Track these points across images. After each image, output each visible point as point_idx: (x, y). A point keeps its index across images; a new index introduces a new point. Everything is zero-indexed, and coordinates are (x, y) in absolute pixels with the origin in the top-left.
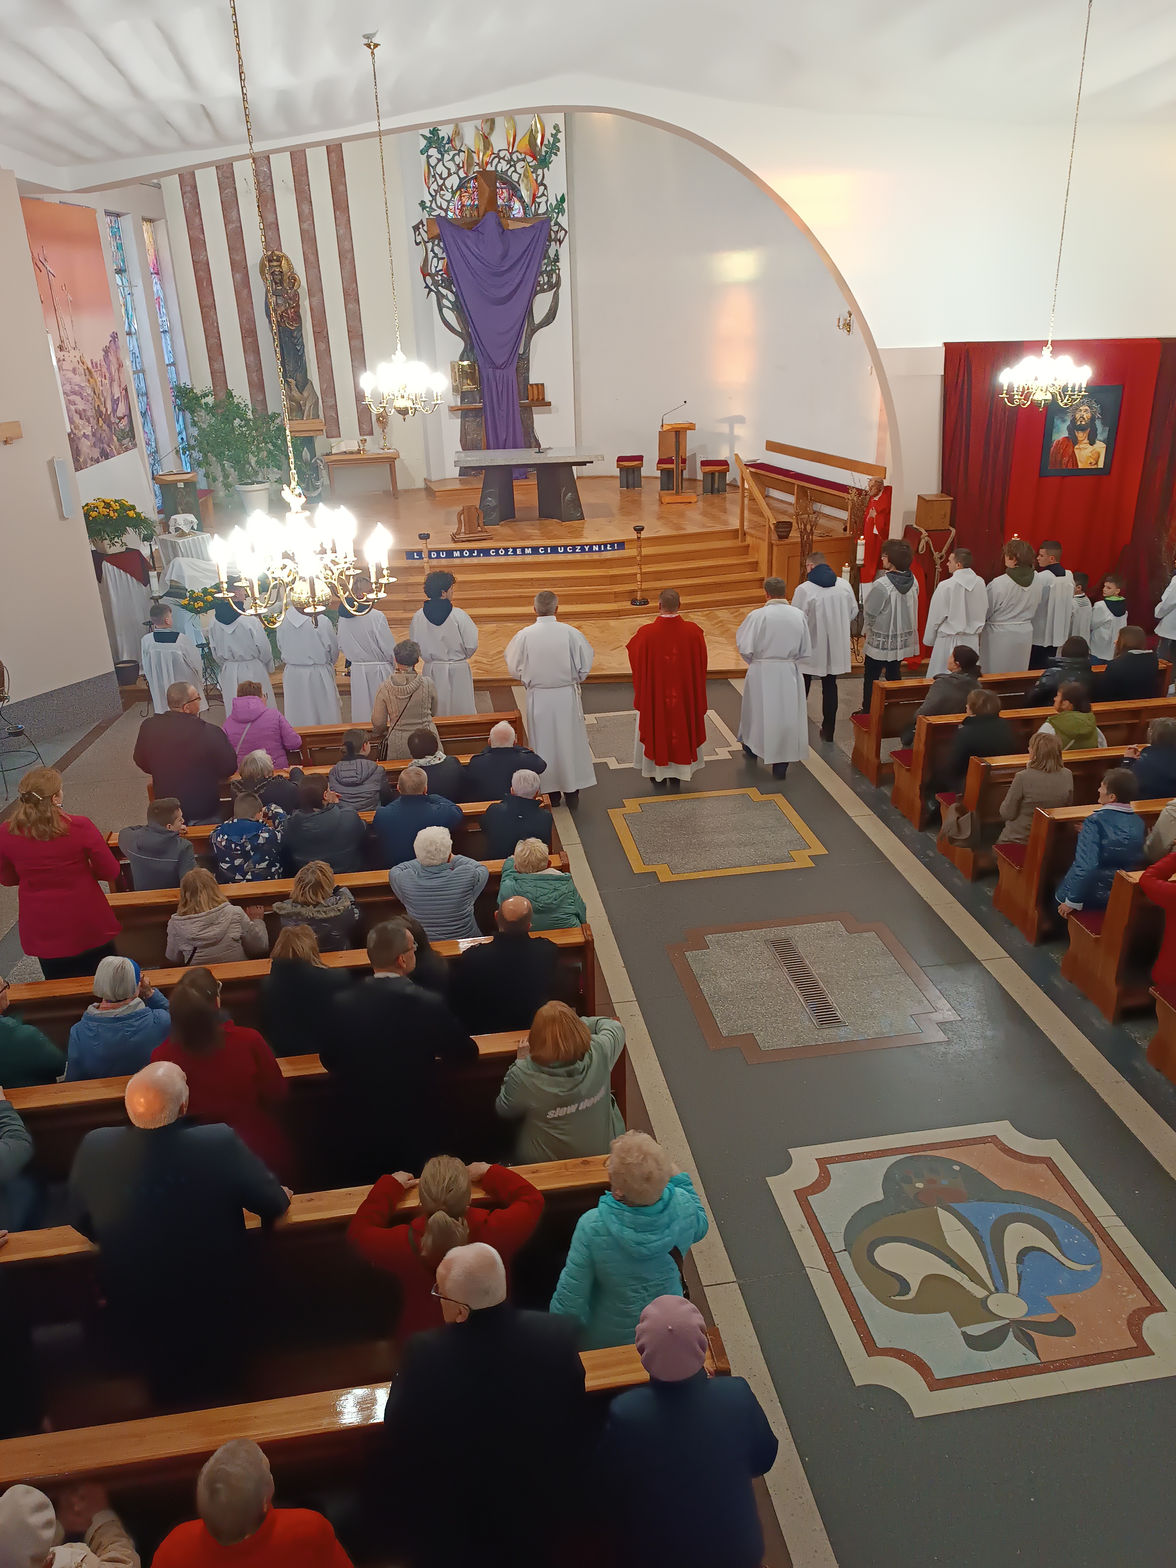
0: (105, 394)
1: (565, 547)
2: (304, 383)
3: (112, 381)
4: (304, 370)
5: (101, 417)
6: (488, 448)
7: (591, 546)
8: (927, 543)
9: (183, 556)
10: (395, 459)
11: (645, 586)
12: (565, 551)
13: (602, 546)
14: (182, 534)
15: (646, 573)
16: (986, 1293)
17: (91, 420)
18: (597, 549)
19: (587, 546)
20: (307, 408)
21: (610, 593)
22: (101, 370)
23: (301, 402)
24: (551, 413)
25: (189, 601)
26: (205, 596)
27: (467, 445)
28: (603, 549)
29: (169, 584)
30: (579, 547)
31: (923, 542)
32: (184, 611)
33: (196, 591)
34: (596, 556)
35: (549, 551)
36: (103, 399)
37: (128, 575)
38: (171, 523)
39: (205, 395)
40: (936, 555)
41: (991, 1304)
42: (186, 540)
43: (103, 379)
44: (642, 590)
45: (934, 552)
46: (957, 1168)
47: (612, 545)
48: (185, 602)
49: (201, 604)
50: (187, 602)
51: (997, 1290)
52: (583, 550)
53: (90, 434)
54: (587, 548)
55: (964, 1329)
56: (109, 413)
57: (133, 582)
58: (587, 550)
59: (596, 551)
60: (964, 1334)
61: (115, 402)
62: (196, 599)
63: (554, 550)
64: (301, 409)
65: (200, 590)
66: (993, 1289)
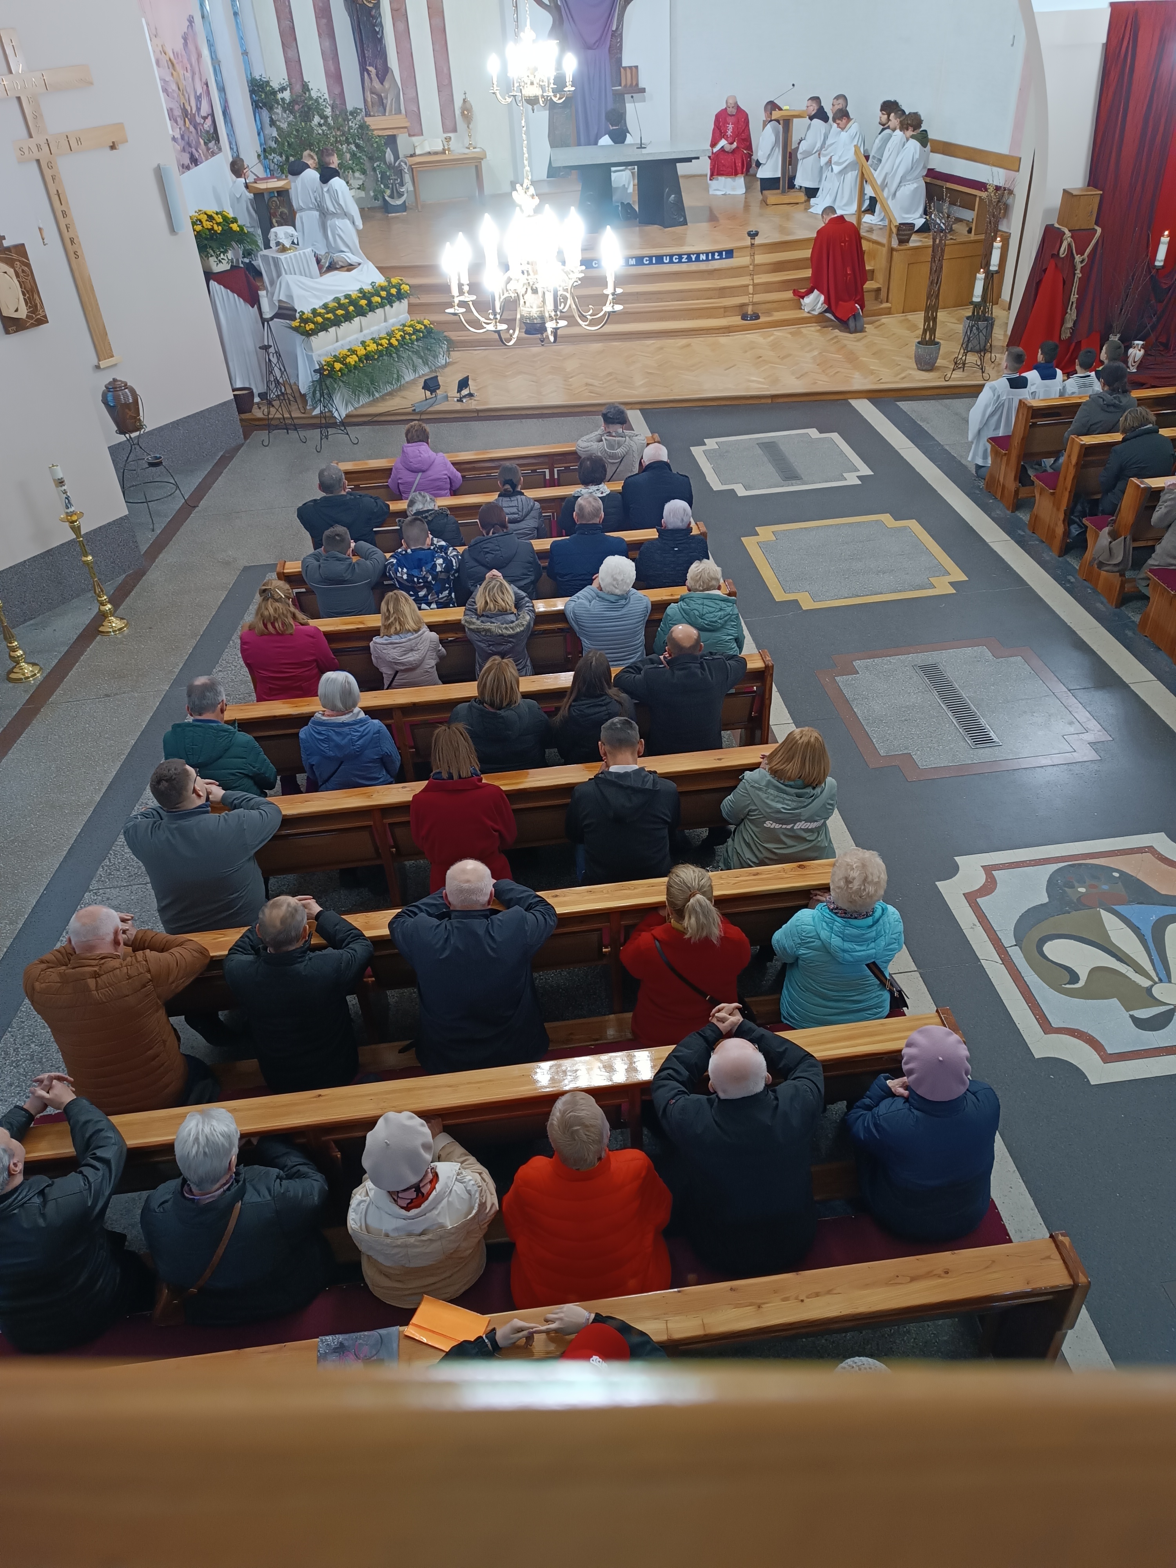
0: (188, 90)
1: (671, 256)
2: (384, 72)
3: (193, 74)
4: (382, 54)
5: (187, 117)
6: (579, 145)
7: (698, 255)
8: (1069, 245)
9: (286, 274)
10: (482, 159)
11: (758, 298)
12: (671, 262)
13: (710, 255)
14: (284, 249)
15: (758, 284)
16: (1150, 983)
17: (179, 119)
18: (704, 258)
19: (693, 254)
20: (389, 102)
21: (720, 308)
22: (182, 62)
23: (382, 95)
24: (645, 101)
25: (300, 323)
26: (314, 317)
27: (556, 141)
28: (710, 258)
29: (277, 304)
30: (686, 256)
31: (1065, 245)
32: (295, 334)
33: (306, 312)
34: (702, 266)
35: (654, 262)
36: (187, 96)
37: (235, 295)
38: (271, 236)
39: (283, 89)
40: (1078, 258)
41: (1156, 991)
42: (287, 256)
43: (185, 72)
44: (754, 304)
45: (1075, 255)
46: (1116, 875)
47: (720, 253)
48: (296, 324)
49: (312, 326)
50: (298, 324)
51: (1161, 981)
52: (689, 260)
53: (179, 137)
54: (693, 257)
55: (1131, 1013)
56: (194, 112)
57: (240, 302)
58: (694, 259)
59: (703, 261)
60: (1132, 1017)
61: (198, 98)
62: (305, 321)
63: (660, 259)
64: (383, 103)
65: (309, 311)
66: (1156, 979)
